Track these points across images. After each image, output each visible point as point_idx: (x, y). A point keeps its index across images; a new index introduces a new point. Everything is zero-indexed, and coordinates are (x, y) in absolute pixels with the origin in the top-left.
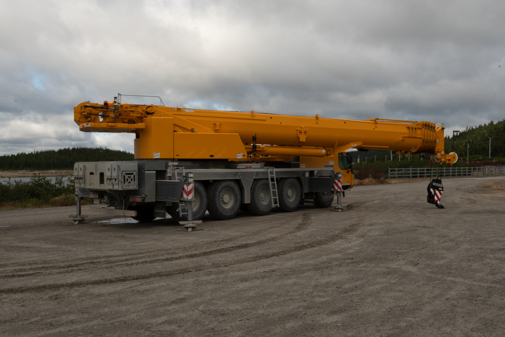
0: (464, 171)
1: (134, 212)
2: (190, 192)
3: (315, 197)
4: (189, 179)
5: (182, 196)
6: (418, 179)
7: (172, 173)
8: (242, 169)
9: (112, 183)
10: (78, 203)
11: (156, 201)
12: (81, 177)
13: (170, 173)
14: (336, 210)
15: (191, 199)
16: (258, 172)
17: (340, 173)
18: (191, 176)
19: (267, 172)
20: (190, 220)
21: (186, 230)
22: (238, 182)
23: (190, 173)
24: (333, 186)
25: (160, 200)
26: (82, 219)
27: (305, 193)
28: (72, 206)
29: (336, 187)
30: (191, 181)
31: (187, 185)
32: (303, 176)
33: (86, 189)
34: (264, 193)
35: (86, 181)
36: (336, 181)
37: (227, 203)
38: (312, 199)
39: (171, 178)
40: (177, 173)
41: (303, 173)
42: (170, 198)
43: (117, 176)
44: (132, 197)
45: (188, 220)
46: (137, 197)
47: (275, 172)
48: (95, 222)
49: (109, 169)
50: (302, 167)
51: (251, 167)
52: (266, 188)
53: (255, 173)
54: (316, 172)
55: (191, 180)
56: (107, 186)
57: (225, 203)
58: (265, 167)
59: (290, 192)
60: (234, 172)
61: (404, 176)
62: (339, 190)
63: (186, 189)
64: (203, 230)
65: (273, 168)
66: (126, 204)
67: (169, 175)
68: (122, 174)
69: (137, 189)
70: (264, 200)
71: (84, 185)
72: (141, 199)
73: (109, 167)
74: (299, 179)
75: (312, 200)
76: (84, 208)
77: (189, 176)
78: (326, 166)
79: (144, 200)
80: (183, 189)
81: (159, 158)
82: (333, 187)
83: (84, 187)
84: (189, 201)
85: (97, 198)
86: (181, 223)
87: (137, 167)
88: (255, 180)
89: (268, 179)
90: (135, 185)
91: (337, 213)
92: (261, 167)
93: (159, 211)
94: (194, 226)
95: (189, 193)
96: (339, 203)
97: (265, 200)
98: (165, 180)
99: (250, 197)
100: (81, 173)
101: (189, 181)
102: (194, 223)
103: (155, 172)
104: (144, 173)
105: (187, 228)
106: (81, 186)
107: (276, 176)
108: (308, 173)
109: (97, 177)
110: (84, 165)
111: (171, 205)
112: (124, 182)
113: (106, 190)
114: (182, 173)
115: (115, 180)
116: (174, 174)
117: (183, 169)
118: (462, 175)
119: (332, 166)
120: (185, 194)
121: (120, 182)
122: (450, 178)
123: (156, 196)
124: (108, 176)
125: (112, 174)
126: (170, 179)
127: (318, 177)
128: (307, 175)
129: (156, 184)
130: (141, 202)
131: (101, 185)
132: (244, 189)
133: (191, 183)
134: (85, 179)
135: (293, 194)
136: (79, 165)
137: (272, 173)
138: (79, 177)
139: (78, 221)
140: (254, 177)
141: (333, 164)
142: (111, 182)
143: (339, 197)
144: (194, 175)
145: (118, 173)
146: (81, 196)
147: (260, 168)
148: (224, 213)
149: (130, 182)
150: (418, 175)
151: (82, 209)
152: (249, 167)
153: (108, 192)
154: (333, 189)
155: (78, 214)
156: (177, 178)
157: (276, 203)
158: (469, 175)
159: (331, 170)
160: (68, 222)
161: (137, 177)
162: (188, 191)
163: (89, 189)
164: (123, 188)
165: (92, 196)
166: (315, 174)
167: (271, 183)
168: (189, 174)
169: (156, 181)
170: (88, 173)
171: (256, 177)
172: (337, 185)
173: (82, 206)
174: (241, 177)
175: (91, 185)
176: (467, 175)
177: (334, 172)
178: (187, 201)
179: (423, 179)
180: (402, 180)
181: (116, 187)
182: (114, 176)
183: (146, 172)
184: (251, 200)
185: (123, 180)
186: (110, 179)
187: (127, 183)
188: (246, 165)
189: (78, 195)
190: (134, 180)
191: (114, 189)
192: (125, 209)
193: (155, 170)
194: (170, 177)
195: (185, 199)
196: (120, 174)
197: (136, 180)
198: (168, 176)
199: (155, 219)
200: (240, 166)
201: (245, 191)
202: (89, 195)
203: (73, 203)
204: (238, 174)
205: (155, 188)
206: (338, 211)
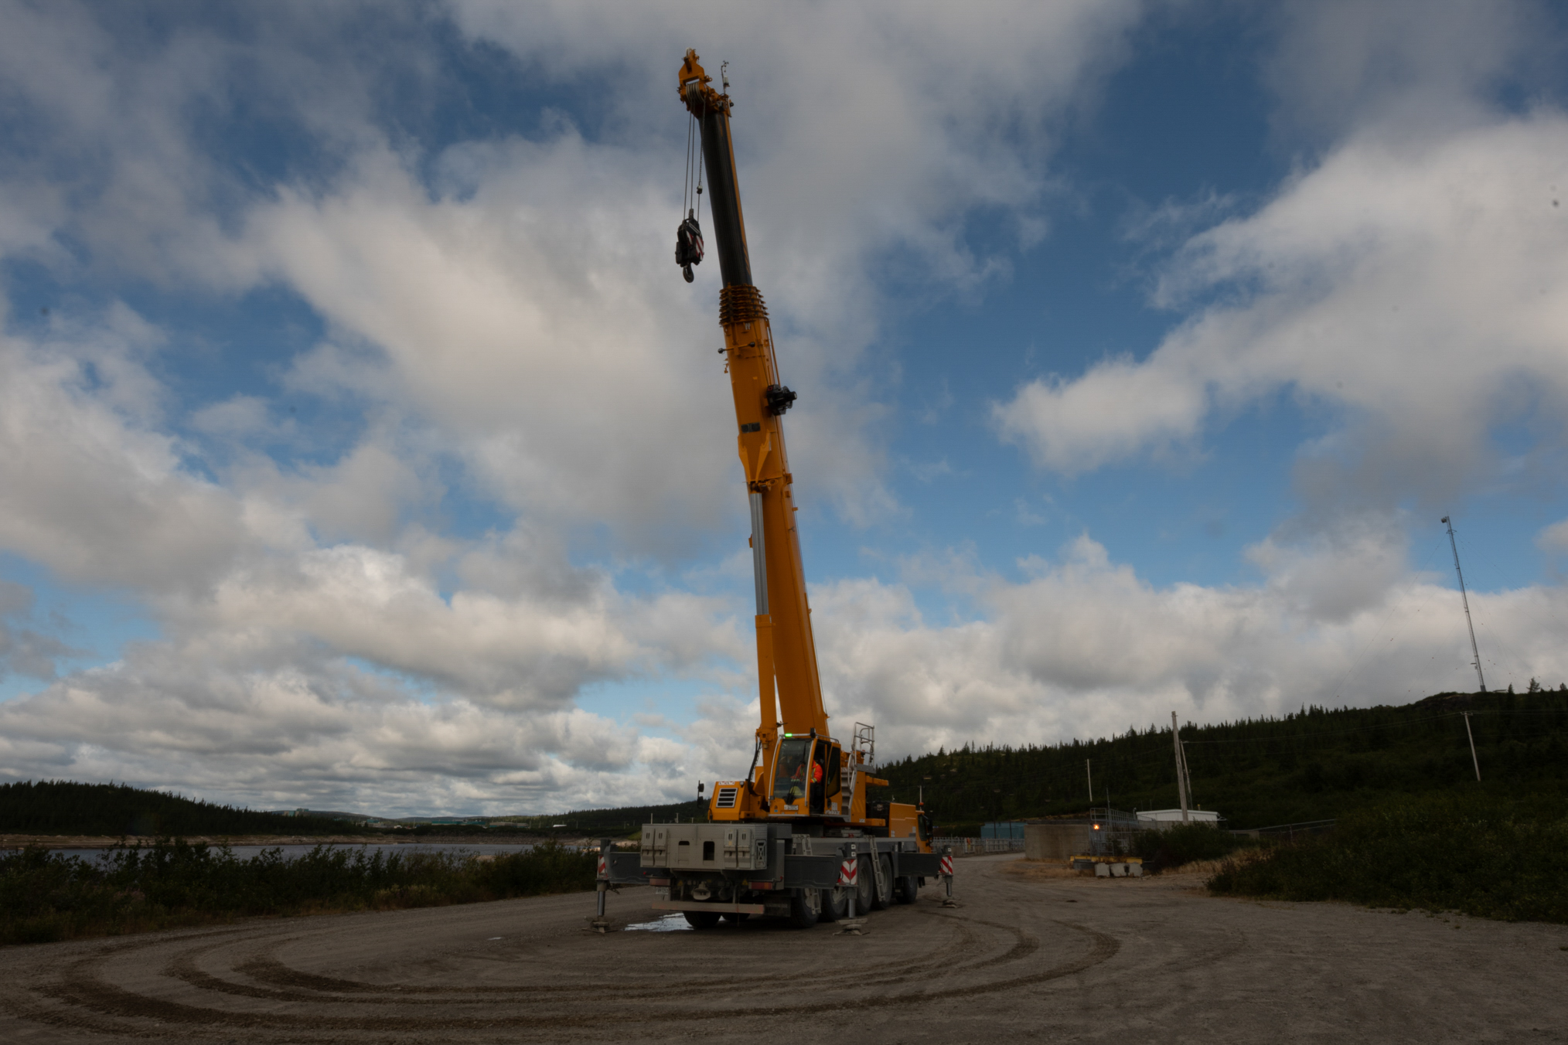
2: (853, 874)
5: (839, 880)
7: (798, 844)
9: (737, 858)
11: (785, 889)
12: (663, 848)
13: (795, 844)
14: (948, 905)
15: (856, 883)
19: (869, 844)
20: (852, 917)
23: (853, 843)
24: (940, 866)
25: (794, 887)
26: (606, 922)
27: (896, 879)
29: (945, 869)
31: (849, 863)
32: (893, 850)
33: (669, 869)
35: (668, 856)
36: (946, 859)
38: (901, 890)
41: (893, 846)
42: (815, 883)
43: (749, 848)
44: (752, 881)
45: (849, 917)
46: (762, 882)
47: (878, 843)
49: (730, 837)
50: (892, 836)
53: (857, 845)
54: (903, 844)
55: (854, 855)
56: (721, 864)
58: (865, 836)
62: (950, 873)
63: (848, 869)
65: (873, 837)
66: (737, 894)
67: (794, 846)
68: (756, 844)
69: (766, 868)
71: (664, 862)
72: (766, 885)
73: (731, 833)
74: (890, 855)
79: (774, 887)
80: (843, 868)
82: (941, 869)
84: (851, 888)
86: (840, 922)
87: (766, 834)
88: (858, 855)
89: (869, 854)
90: (765, 861)
92: (861, 835)
94: (859, 927)
95: (850, 875)
96: (950, 894)
97: (864, 890)
100: (660, 843)
101: (851, 856)
102: (859, 922)
103: (783, 841)
104: (775, 843)
105: (851, 930)
106: (657, 865)
107: (878, 850)
108: (897, 845)
109: (696, 850)
110: (666, 829)
112: (756, 858)
113: (717, 870)
115: (744, 853)
120: (844, 876)
121: (753, 857)
123: (785, 880)
124: (725, 848)
125: (737, 845)
127: (905, 852)
128: (896, 849)
129: (784, 861)
130: (770, 890)
131: (706, 862)
133: (855, 859)
134: (669, 852)
135: (884, 880)
136: (655, 829)
137: (873, 845)
138: (656, 848)
139: (602, 927)
141: (915, 832)
142: (734, 856)
143: (949, 885)
145: (751, 842)
149: (761, 858)
152: (851, 835)
153: (721, 873)
154: (939, 872)
155: (600, 914)
156: (806, 851)
157: (882, 893)
161: (768, 850)
162: (851, 871)
163: (673, 869)
164: (756, 867)
165: (653, 882)
166: (902, 847)
167: (875, 861)
169: (785, 857)
170: (675, 842)
171: (858, 851)
172: (947, 865)
173: (607, 894)
175: (680, 861)
178: (848, 888)
181: (743, 866)
182: (743, 847)
183: (778, 841)
185: (756, 854)
186: (731, 853)
187: (759, 859)
190: (765, 854)
191: (738, 869)
192: (738, 902)
193: (784, 839)
195: (844, 884)
196: (753, 844)
205: (784, 867)
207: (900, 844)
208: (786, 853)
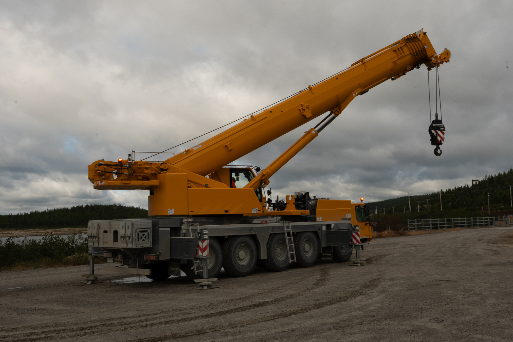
0: (485, 220)
1: (148, 270)
2: (205, 249)
3: (332, 251)
4: (204, 236)
5: (197, 253)
6: (438, 230)
7: (187, 230)
8: (257, 224)
9: (126, 241)
10: (91, 262)
11: (171, 259)
12: (95, 235)
13: (184, 230)
14: (356, 264)
15: (206, 256)
16: (274, 227)
17: (358, 226)
18: (206, 232)
19: (283, 227)
20: (205, 277)
21: (201, 288)
22: (254, 237)
23: (205, 229)
24: (351, 239)
25: (175, 258)
26: (95, 278)
27: (322, 248)
28: (85, 265)
29: (354, 241)
30: (206, 237)
31: (201, 242)
32: (320, 229)
33: (100, 248)
34: (280, 248)
35: (99, 239)
36: (354, 234)
37: (243, 259)
38: (330, 253)
39: (186, 234)
40: (192, 230)
41: (320, 227)
42: (185, 255)
43: (131, 234)
44: (146, 255)
45: (204, 277)
46: (151, 255)
47: (292, 226)
48: (108, 282)
49: (123, 227)
50: (318, 220)
51: (266, 222)
52: (283, 242)
53: (271, 228)
54: (333, 225)
56: (121, 245)
57: (241, 260)
58: (281, 222)
59: (307, 247)
60: (249, 228)
61: (424, 227)
62: (357, 243)
63: (201, 246)
64: (218, 288)
65: (289, 222)
66: (140, 262)
67: (183, 231)
68: (136, 232)
69: (151, 246)
70: (280, 256)
71: (98, 243)
72: (155, 257)
73: (123, 225)
74: (316, 233)
75: (330, 255)
76: (97, 267)
77: (204, 232)
78: (343, 219)
79: (158, 258)
80: (198, 246)
81: (173, 214)
82: (351, 241)
83: (98, 245)
84: (204, 258)
85: (111, 256)
86: (196, 281)
87: (151, 225)
88: (271, 234)
89: (284, 233)
90: (149, 242)
91: (356, 268)
92: (277, 221)
93: (173, 269)
94: (209, 284)
95: (203, 250)
96: (358, 257)
97: (282, 256)
98: (180, 237)
99: (266, 252)
100: (95, 232)
101: (204, 237)
102: (209, 281)
103: (169, 229)
104: (158, 230)
105: (202, 286)
106: (95, 245)
107: (292, 230)
108: (325, 226)
109: (110, 236)
110: (98, 223)
111: (186, 262)
112: (138, 240)
113: (120, 248)
114: (197, 230)
115: (129, 237)
116: (188, 231)
117: (197, 225)
118: (484, 225)
119: (349, 219)
120: (200, 251)
121: (134, 240)
122: (471, 229)
123: (170, 254)
124: (122, 234)
125: (125, 232)
126: (185, 236)
127: (336, 230)
128: (324, 228)
129: (171, 241)
130: (155, 260)
131: (115, 243)
132: (260, 244)
133: (206, 240)
134: (99, 238)
135: (310, 249)
136: (92, 224)
137: (288, 227)
138: (93, 235)
139: (91, 280)
140: (270, 232)
141: (350, 217)
143: (358, 251)
144: (209, 231)
145: (132, 230)
146: (94, 255)
147: (276, 223)
148: (240, 270)
149: (144, 240)
150: (439, 226)
151: (95, 268)
152: (264, 222)
153: (122, 250)
154: (351, 243)
155: (92, 273)
156: (192, 234)
157: (293, 258)
158: (491, 225)
159: (348, 223)
160: (81, 282)
161: (151, 235)
162: (203, 248)
163: (102, 247)
164: (137, 246)
165: (105, 255)
166: (332, 227)
167: (287, 238)
168: (204, 231)
169: (170, 238)
170: (102, 231)
171: (272, 231)
172: (355, 238)
173: (95, 265)
174: (256, 232)
175: (104, 243)
176: (489, 225)
177: (351, 225)
178: (202, 258)
179: (443, 229)
180: (422, 231)
181: (130, 246)
182: (128, 234)
183: (160, 229)
184: (267, 256)
185: (137, 238)
186: (124, 237)
187: (141, 241)
188: (261, 220)
189: (91, 254)
190: (148, 238)
191: (128, 248)
192: (139, 267)
193: (169, 227)
194: (184, 234)
195: (199, 256)
196: (134, 232)
197: (150, 237)
198: (183, 233)
199: (169, 278)
200: (255, 221)
201: (261, 246)
202: (103, 254)
203: (86, 262)
204: (254, 229)
205: (170, 245)
206: (358, 266)
207: (328, 226)
208: (170, 237)
